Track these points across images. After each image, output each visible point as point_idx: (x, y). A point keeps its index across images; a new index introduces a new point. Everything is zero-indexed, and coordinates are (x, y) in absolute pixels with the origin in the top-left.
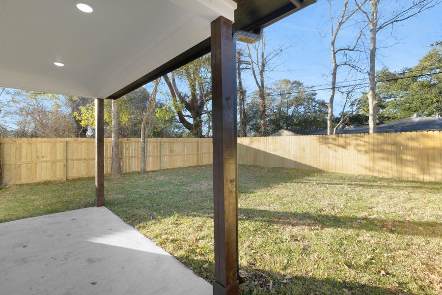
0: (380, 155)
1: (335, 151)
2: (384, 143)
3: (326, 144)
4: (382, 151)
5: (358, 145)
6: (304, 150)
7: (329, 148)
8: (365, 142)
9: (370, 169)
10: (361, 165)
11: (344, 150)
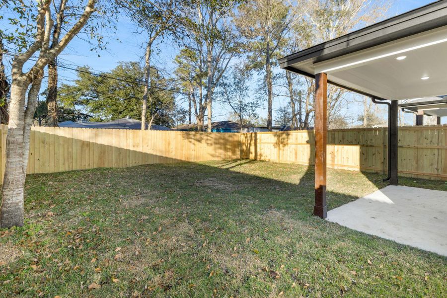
0: (218, 146)
1: (194, 144)
2: (220, 138)
3: (188, 138)
4: (219, 143)
5: (207, 140)
6: (169, 144)
7: (190, 142)
8: (211, 137)
9: (213, 156)
10: (209, 154)
11: (200, 144)
